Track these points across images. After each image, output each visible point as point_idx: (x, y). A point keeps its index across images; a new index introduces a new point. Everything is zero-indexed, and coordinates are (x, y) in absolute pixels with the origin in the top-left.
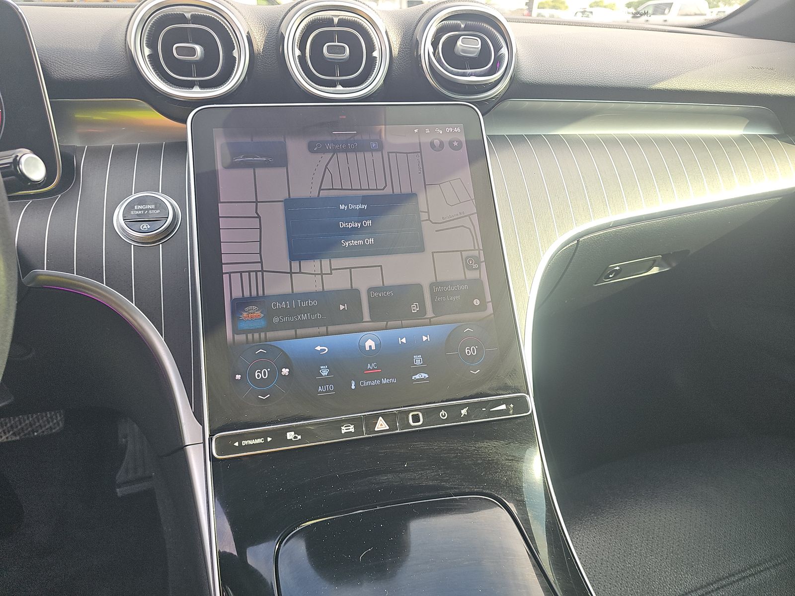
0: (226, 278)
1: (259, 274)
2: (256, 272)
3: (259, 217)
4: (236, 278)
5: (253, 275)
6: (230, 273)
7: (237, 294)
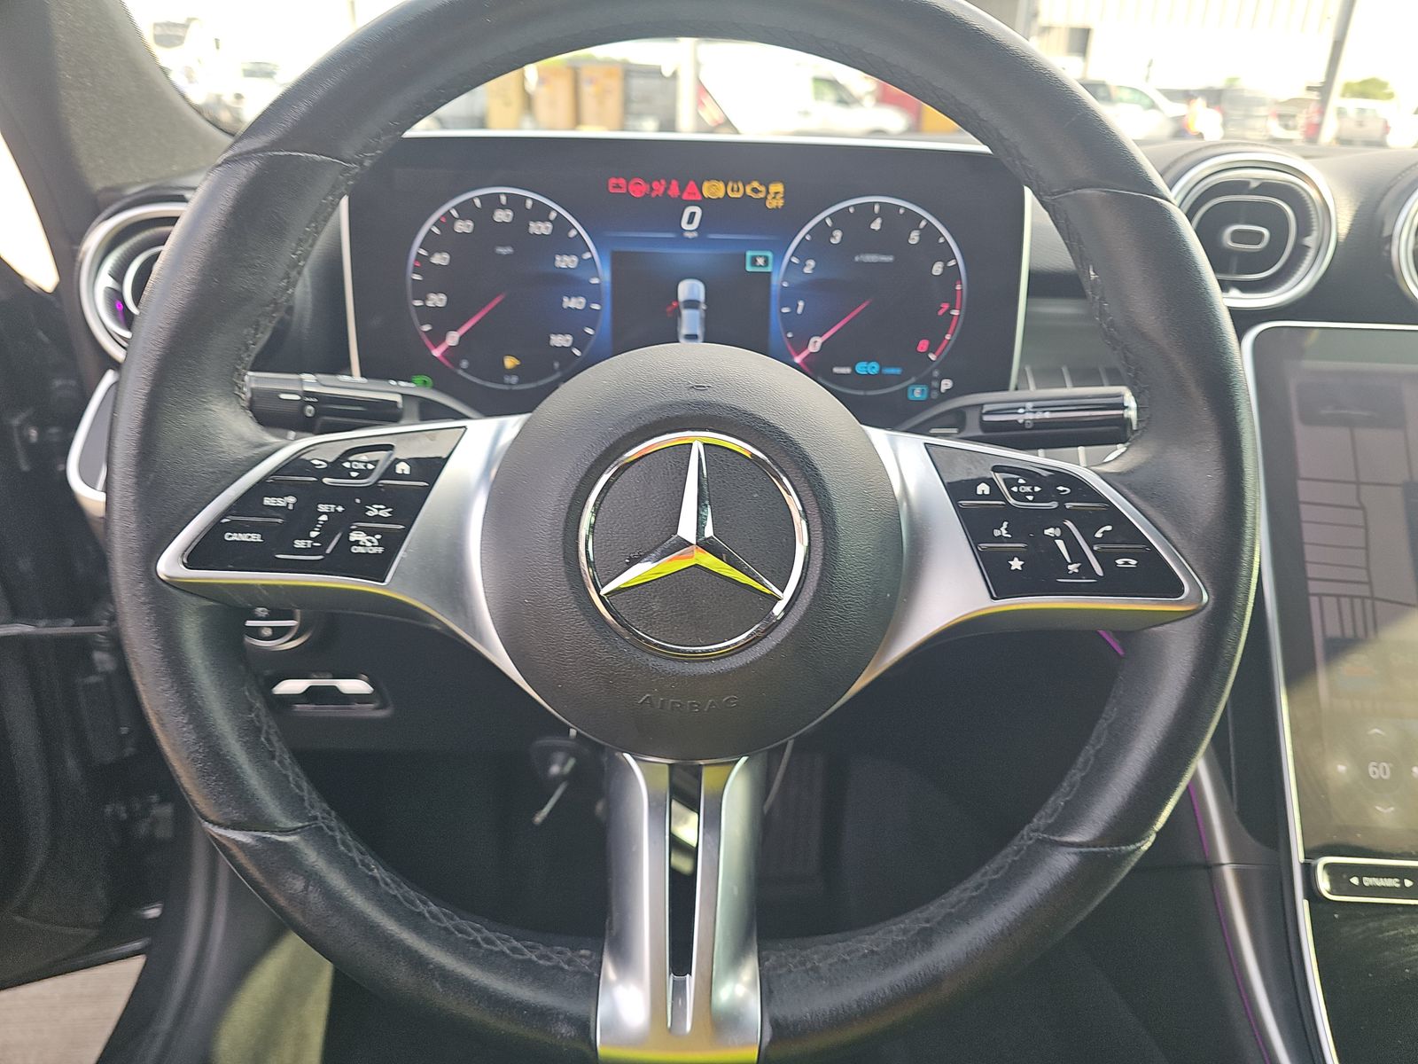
0: (1314, 601)
1: (1368, 603)
2: (1363, 598)
3: (1362, 508)
4: (1330, 603)
5: (1357, 602)
6: (1320, 595)
7: (1334, 630)
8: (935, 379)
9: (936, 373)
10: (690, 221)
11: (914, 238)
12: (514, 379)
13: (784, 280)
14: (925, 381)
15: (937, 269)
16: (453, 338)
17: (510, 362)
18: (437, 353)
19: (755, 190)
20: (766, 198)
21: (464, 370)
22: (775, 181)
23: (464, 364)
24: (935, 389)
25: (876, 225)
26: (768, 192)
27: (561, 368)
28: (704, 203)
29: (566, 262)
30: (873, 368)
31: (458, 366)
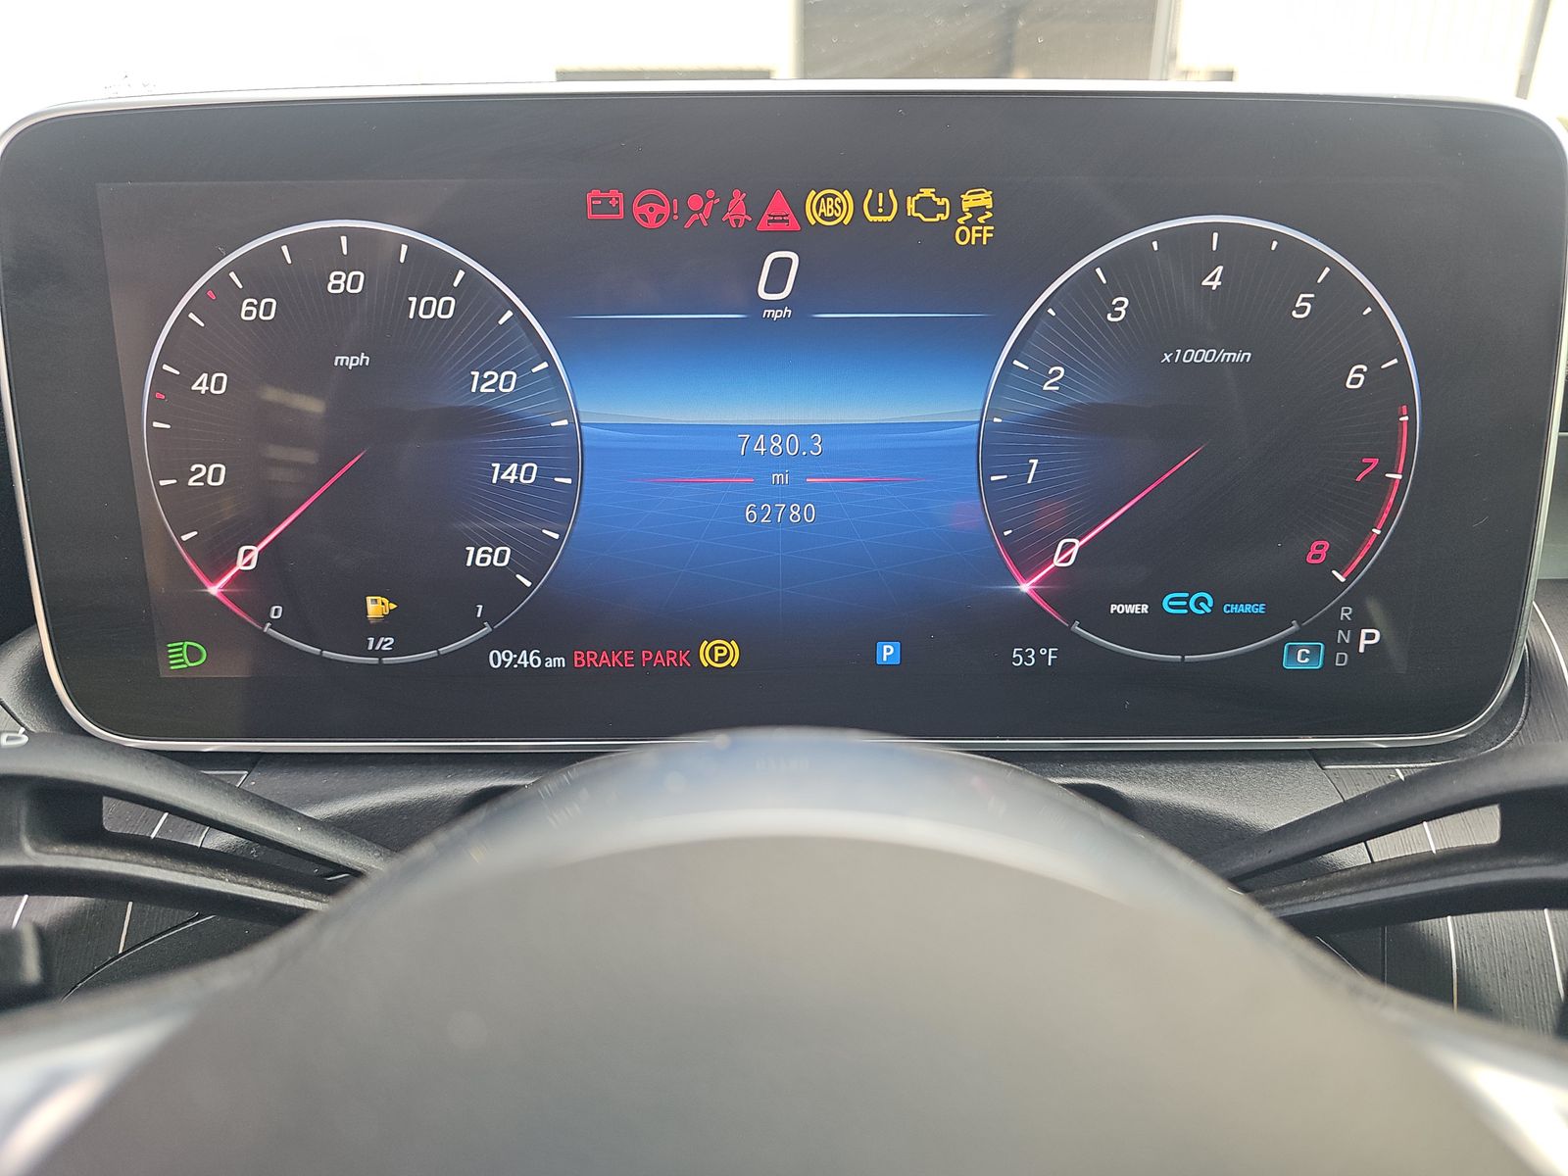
8: (1345, 626)
9: (1346, 614)
10: (775, 283)
11: (1304, 305)
12: (387, 643)
13: (992, 413)
14: (1322, 631)
15: (1356, 377)
16: (247, 558)
17: (377, 607)
18: (214, 590)
19: (925, 205)
20: (951, 222)
21: (275, 625)
22: (976, 185)
23: (276, 612)
24: (1343, 646)
25: (1213, 281)
26: (957, 211)
27: (489, 617)
28: (803, 237)
29: (492, 383)
30: (1203, 603)
31: (265, 618)
